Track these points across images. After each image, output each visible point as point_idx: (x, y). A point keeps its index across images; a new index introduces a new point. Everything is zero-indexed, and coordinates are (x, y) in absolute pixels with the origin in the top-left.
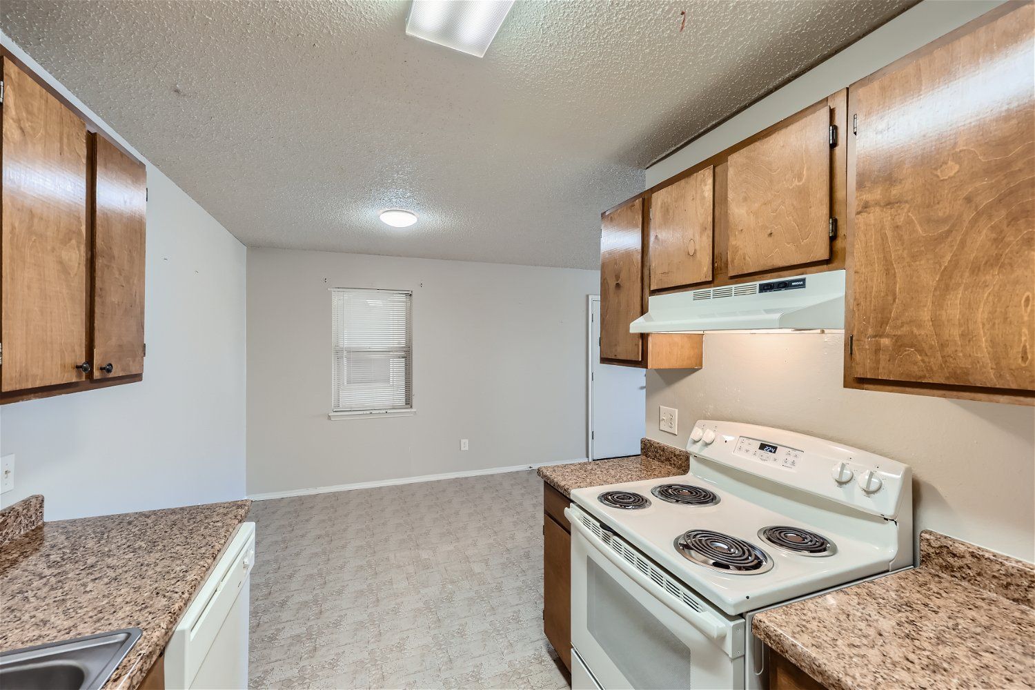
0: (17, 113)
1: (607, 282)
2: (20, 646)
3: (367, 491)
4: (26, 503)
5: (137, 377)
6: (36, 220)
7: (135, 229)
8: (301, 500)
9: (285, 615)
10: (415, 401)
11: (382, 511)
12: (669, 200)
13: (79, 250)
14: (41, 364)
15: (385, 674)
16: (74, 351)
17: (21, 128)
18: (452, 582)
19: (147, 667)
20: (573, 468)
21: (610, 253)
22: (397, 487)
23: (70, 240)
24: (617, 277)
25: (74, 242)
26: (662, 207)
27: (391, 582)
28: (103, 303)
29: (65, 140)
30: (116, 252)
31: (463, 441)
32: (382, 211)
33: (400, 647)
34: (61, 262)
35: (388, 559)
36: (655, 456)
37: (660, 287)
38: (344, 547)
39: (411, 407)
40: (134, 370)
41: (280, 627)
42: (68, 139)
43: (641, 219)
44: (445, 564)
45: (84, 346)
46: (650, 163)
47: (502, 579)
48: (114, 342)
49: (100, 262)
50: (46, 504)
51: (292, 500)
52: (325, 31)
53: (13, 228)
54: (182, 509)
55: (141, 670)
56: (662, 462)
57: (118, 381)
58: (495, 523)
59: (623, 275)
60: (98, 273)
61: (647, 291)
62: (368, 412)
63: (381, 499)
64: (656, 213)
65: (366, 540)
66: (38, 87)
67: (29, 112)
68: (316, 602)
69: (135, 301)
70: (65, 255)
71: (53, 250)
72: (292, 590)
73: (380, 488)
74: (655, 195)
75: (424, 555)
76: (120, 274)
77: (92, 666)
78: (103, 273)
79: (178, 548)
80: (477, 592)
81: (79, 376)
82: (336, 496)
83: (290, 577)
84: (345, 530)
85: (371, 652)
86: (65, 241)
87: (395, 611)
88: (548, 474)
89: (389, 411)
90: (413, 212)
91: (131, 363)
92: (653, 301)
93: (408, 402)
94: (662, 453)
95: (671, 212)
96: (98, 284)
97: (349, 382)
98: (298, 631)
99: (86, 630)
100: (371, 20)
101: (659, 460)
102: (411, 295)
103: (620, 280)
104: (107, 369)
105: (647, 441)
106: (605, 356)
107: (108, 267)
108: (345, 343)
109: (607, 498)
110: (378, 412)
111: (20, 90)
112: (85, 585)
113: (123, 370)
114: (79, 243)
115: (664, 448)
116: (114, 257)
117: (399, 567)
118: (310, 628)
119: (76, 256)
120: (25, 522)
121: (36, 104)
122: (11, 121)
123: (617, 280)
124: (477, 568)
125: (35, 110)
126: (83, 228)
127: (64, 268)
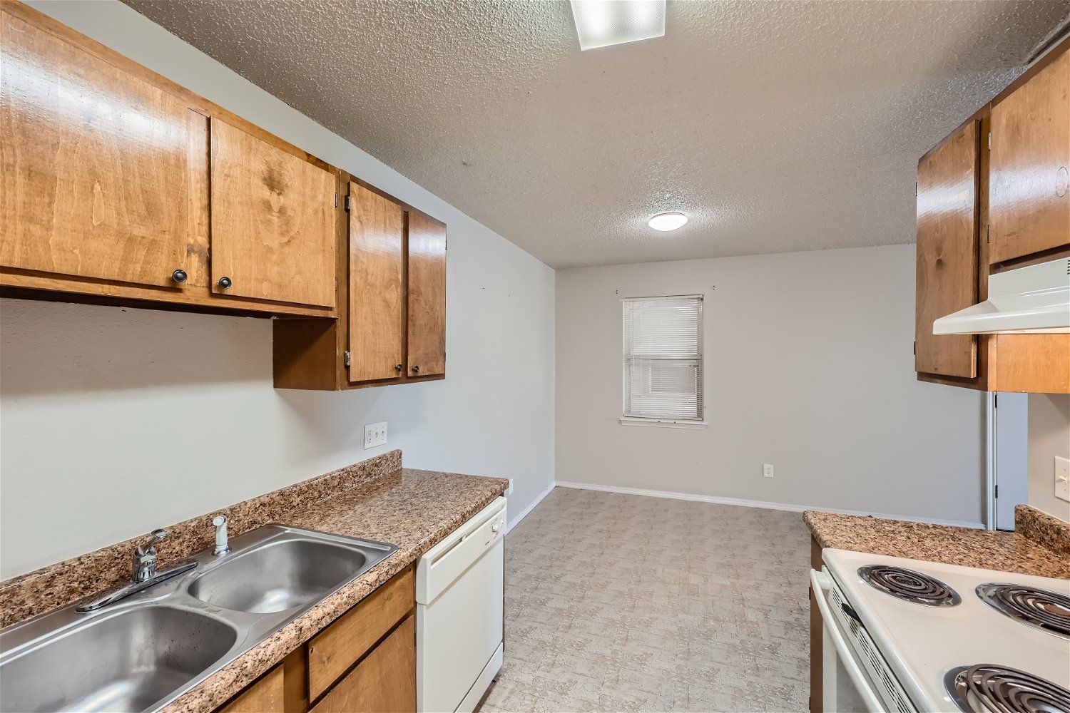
0: (358, 213)
1: (925, 260)
2: (352, 535)
3: (655, 499)
4: (392, 454)
5: (441, 376)
6: (369, 276)
7: (438, 271)
8: (596, 494)
9: (556, 589)
10: (706, 413)
11: (664, 522)
12: (1021, 111)
13: (397, 292)
14: (373, 365)
15: (620, 678)
16: (394, 357)
17: (360, 221)
18: (716, 619)
19: (392, 572)
20: (859, 522)
21: (928, 217)
22: (686, 502)
23: (391, 285)
24: (939, 250)
25: (393, 286)
26: (1007, 126)
27: (651, 595)
28: (414, 325)
29: (388, 221)
30: (423, 290)
31: (766, 466)
32: (649, 218)
33: (642, 661)
34: (385, 301)
35: (655, 571)
36: (1043, 540)
37: (1005, 259)
38: (618, 547)
39: (703, 420)
40: (437, 371)
41: (551, 596)
42: (389, 220)
43: (973, 154)
44: (715, 598)
45: (400, 354)
46: (1033, 52)
47: (781, 640)
48: (421, 351)
49: (411, 298)
50: (403, 456)
51: (589, 493)
52: (530, 78)
53: (356, 282)
54: (467, 476)
55: (387, 573)
56: (1057, 552)
57: (427, 379)
58: (793, 572)
59: (947, 247)
60: (410, 305)
61: (985, 268)
62: (656, 421)
63: (666, 510)
64: (998, 139)
65: (641, 546)
66: (370, 192)
67: (365, 210)
68: (582, 586)
69: (438, 323)
70: (387, 296)
71: (380, 293)
72: (567, 569)
73: (668, 500)
74: (996, 110)
75: (694, 580)
76: (426, 304)
77: (370, 557)
78: (413, 306)
79: (448, 502)
80: (742, 642)
81: (398, 374)
82: (625, 497)
83: (569, 558)
84: (624, 531)
85: (614, 652)
86: (387, 287)
87: (648, 624)
88: (812, 521)
89: (677, 422)
90: (681, 212)
91: (435, 366)
92: (994, 282)
93: (700, 415)
94: (1055, 536)
95: (1023, 129)
96: (410, 312)
97: (654, 389)
98: (562, 606)
99: (379, 538)
100: (559, 51)
101: (1050, 547)
102: (702, 299)
103: (943, 253)
104: (415, 370)
105: (1026, 511)
106: (922, 370)
107: (417, 300)
108: (636, 352)
109: (874, 574)
110: (666, 421)
111: (360, 198)
112: (395, 511)
113: (429, 371)
114: (397, 287)
115: (1059, 529)
116: (421, 293)
117: (664, 582)
118: (572, 607)
119: (395, 296)
120: (391, 465)
121: (369, 204)
122: (354, 218)
123: (939, 255)
124: (752, 616)
125: (369, 209)
126: (400, 277)
127: (387, 304)
